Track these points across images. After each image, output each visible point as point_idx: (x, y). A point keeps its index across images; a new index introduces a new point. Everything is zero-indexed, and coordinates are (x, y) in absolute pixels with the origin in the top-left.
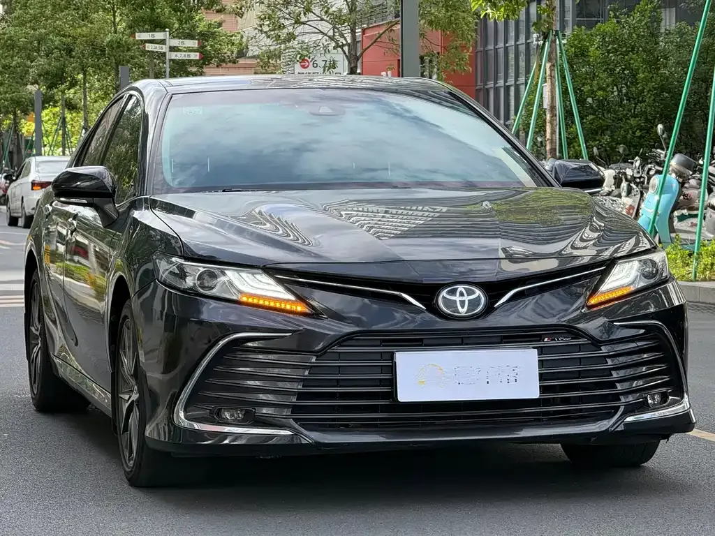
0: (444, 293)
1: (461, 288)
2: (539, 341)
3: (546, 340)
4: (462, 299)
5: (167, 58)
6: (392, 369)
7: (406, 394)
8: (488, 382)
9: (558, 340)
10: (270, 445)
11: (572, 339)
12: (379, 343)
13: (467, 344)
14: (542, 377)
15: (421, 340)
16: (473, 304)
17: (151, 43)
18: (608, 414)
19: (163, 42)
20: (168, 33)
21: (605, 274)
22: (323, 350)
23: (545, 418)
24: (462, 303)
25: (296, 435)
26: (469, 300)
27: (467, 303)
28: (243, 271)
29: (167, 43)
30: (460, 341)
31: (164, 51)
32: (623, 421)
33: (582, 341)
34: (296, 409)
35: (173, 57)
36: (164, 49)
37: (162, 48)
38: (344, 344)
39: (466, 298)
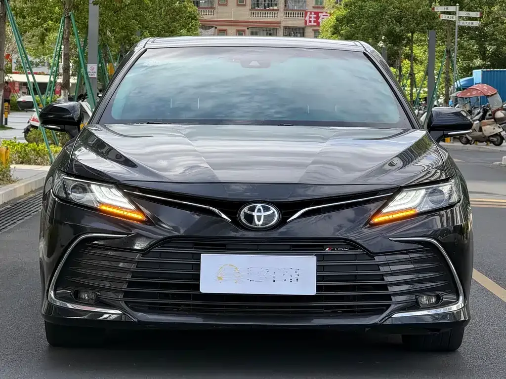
0: (246, 209)
1: (259, 206)
2: (322, 250)
3: (327, 249)
4: (259, 214)
5: (457, 25)
6: (198, 267)
7: (207, 286)
8: (274, 281)
9: (337, 249)
10: (100, 320)
11: (350, 249)
12: (191, 246)
13: (260, 250)
14: (319, 278)
15: (224, 245)
16: (269, 218)
17: (444, 14)
18: (379, 310)
19: (454, 13)
20: (458, 7)
21: (391, 199)
22: (147, 249)
23: (339, 311)
24: (259, 218)
25: (124, 314)
26: (264, 216)
27: (262, 218)
28: (102, 186)
29: (457, 14)
30: (256, 247)
31: (454, 20)
32: (391, 317)
33: (360, 251)
34: (127, 294)
35: (461, 24)
36: (454, 18)
37: (453, 18)
38: (165, 245)
39: (263, 214)
